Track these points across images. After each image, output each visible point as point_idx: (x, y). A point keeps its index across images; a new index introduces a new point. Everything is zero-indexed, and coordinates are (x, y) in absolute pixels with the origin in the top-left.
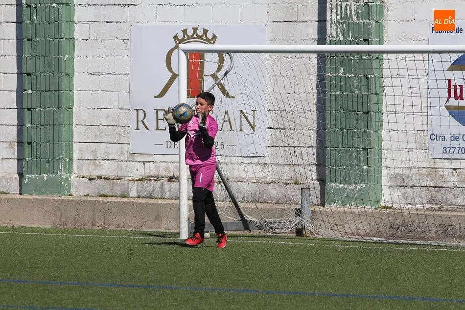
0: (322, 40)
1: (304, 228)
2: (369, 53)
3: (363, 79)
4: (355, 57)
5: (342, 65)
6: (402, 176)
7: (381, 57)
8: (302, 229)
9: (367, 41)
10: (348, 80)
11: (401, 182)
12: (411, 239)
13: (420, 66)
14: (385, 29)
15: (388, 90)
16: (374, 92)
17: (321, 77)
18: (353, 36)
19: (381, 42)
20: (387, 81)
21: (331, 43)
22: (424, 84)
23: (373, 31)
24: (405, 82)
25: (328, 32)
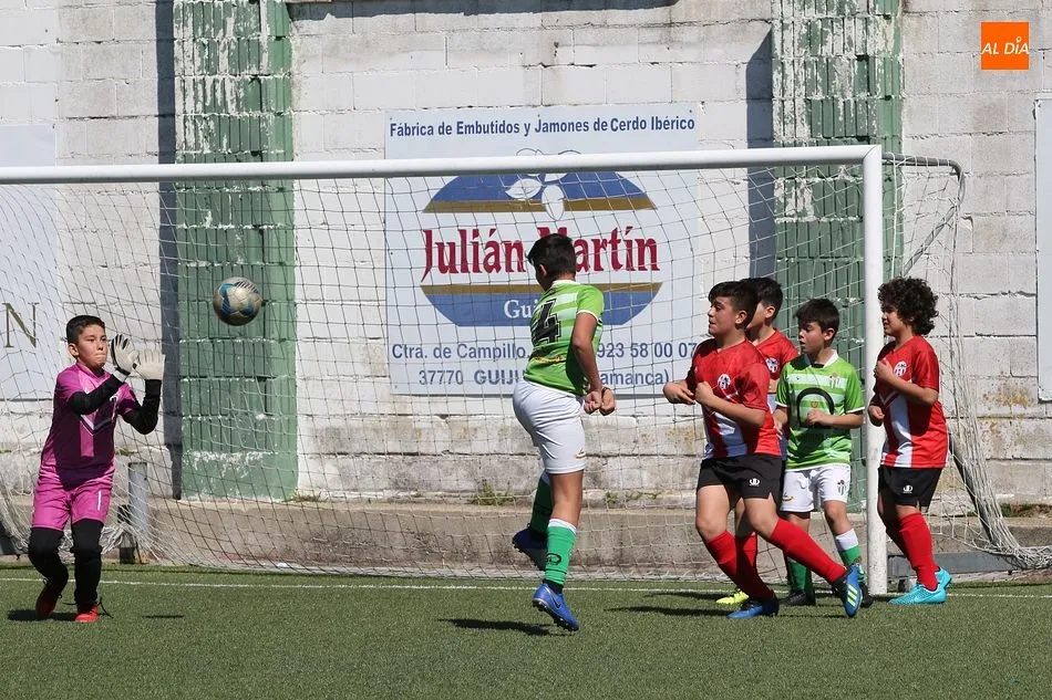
0: (167, 155)
1: (135, 547)
2: (262, 179)
3: (253, 234)
4: (236, 189)
5: (210, 206)
6: (335, 433)
7: (288, 187)
8: (133, 549)
9: (258, 155)
10: (222, 237)
11: (336, 446)
12: (357, 564)
13: (368, 203)
14: (295, 129)
15: (304, 255)
16: (276, 259)
17: (167, 233)
18: (229, 146)
19: (288, 156)
20: (301, 237)
21: (187, 159)
22: (377, 241)
23: (270, 134)
24: (340, 239)
25: (180, 138)
